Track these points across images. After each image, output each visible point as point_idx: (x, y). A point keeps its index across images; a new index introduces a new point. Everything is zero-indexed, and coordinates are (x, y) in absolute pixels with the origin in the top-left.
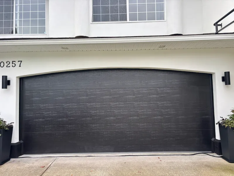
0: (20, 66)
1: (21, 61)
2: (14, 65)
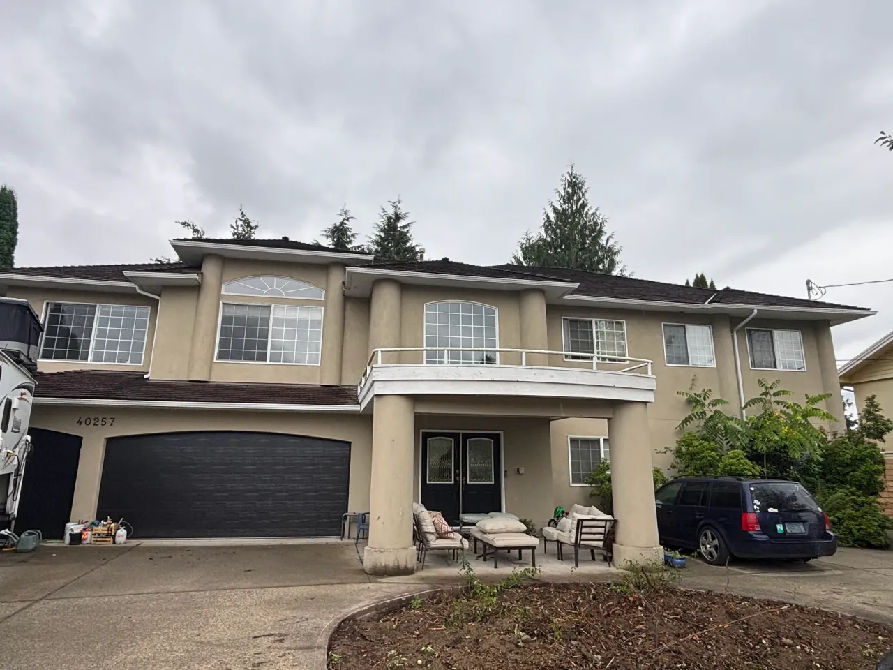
0: (111, 425)
1: (114, 419)
2: (104, 423)
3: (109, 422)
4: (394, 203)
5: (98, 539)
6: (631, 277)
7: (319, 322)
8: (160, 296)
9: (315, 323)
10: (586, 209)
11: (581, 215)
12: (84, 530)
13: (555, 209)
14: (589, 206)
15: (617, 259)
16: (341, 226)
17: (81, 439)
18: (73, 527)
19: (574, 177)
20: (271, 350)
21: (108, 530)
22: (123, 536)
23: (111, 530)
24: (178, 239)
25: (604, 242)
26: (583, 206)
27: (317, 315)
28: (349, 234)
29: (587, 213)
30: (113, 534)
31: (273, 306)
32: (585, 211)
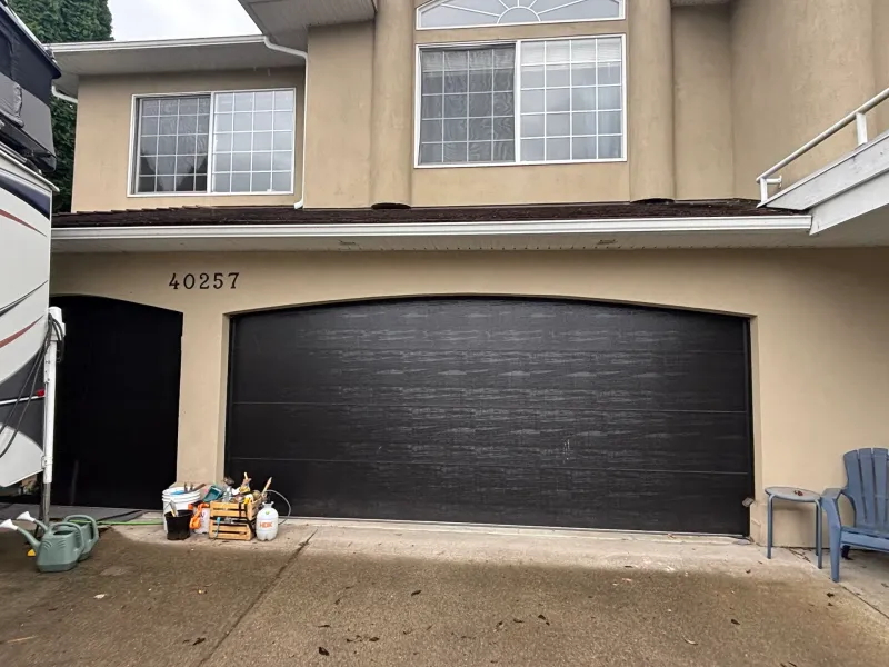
0: (233, 287)
1: (237, 275)
2: (218, 284)
3: (228, 281)
5: (223, 528)
7: (616, 71)
8: (306, 51)
9: (608, 73)
12: (196, 504)
17: (180, 316)
18: (176, 498)
20: (522, 136)
21: (240, 510)
22: (269, 525)
23: (246, 510)
27: (612, 54)
30: (250, 519)
31: (518, 44)
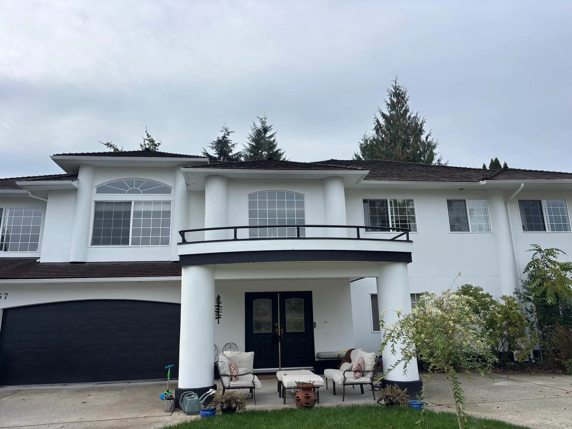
0: (6, 299)
1: (7, 294)
3: (4, 296)
4: (261, 119)
6: (447, 165)
7: (169, 212)
8: (47, 199)
9: (166, 214)
10: (408, 114)
11: (404, 119)
13: (384, 115)
14: (410, 111)
15: (435, 151)
16: (223, 139)
19: (398, 89)
20: (132, 236)
24: (57, 155)
25: (425, 139)
26: (406, 111)
27: (168, 207)
28: (229, 145)
29: (410, 117)
31: (133, 202)
32: (407, 116)
